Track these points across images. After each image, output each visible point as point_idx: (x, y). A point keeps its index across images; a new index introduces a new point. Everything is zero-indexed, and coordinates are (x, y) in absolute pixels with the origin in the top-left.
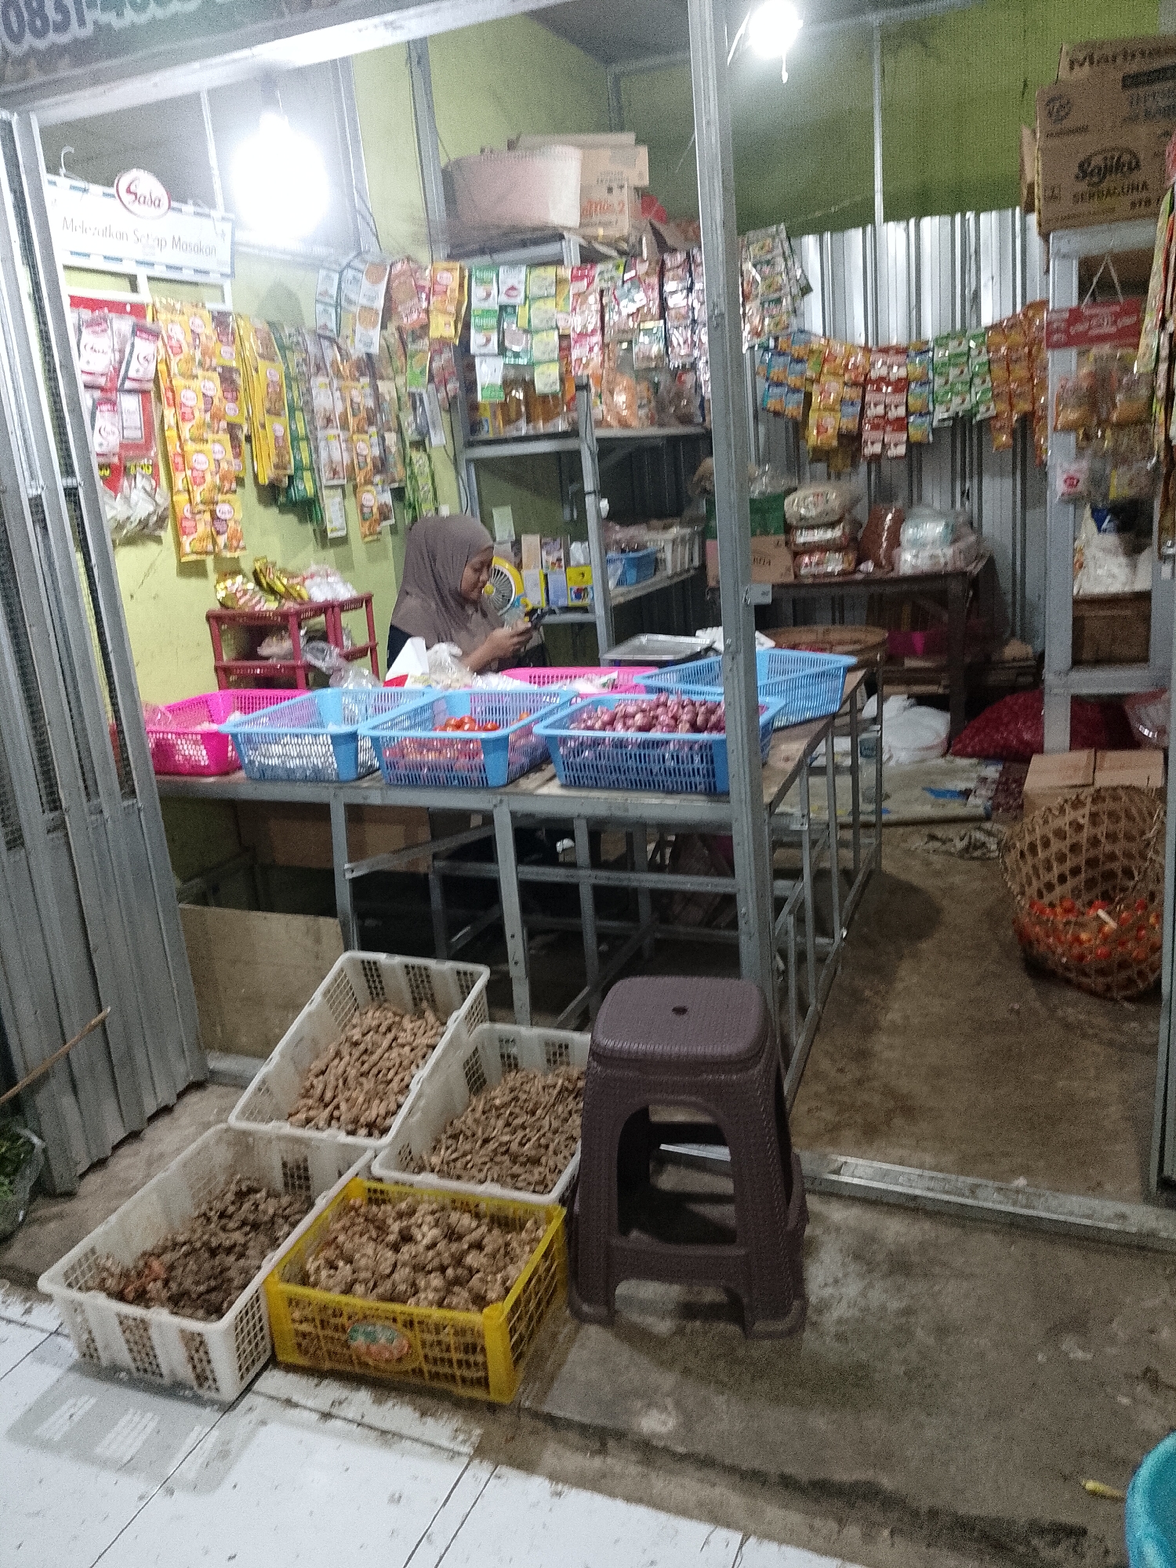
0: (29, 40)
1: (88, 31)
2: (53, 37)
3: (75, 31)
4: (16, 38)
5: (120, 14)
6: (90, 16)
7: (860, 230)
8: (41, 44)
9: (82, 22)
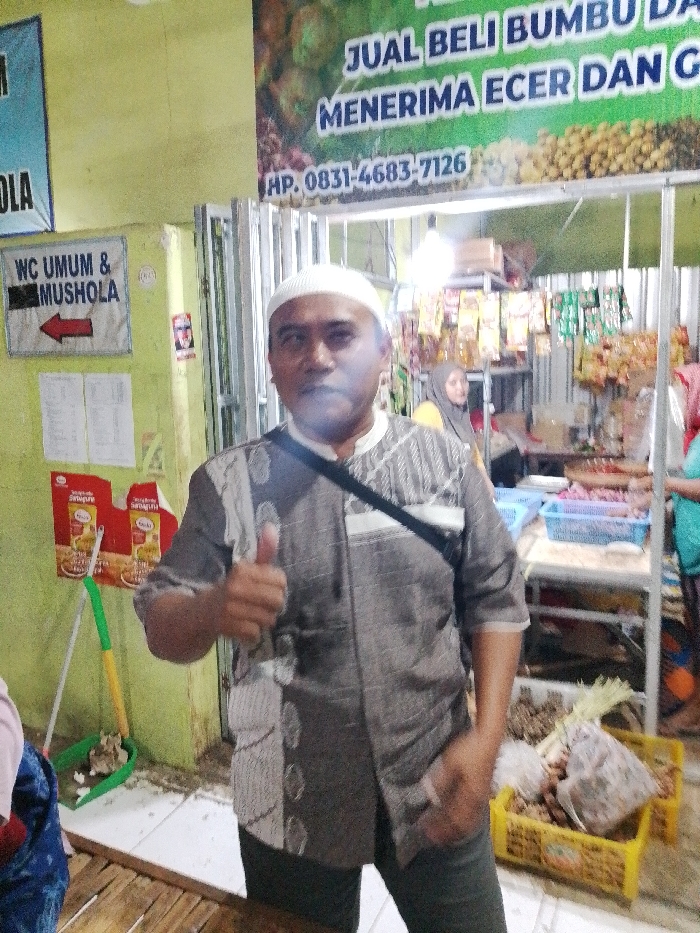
0: (317, 190)
1: (350, 189)
2: (330, 190)
3: (343, 189)
4: (311, 189)
5: (368, 182)
6: (351, 184)
7: (615, 271)
8: (324, 193)
9: (347, 184)
